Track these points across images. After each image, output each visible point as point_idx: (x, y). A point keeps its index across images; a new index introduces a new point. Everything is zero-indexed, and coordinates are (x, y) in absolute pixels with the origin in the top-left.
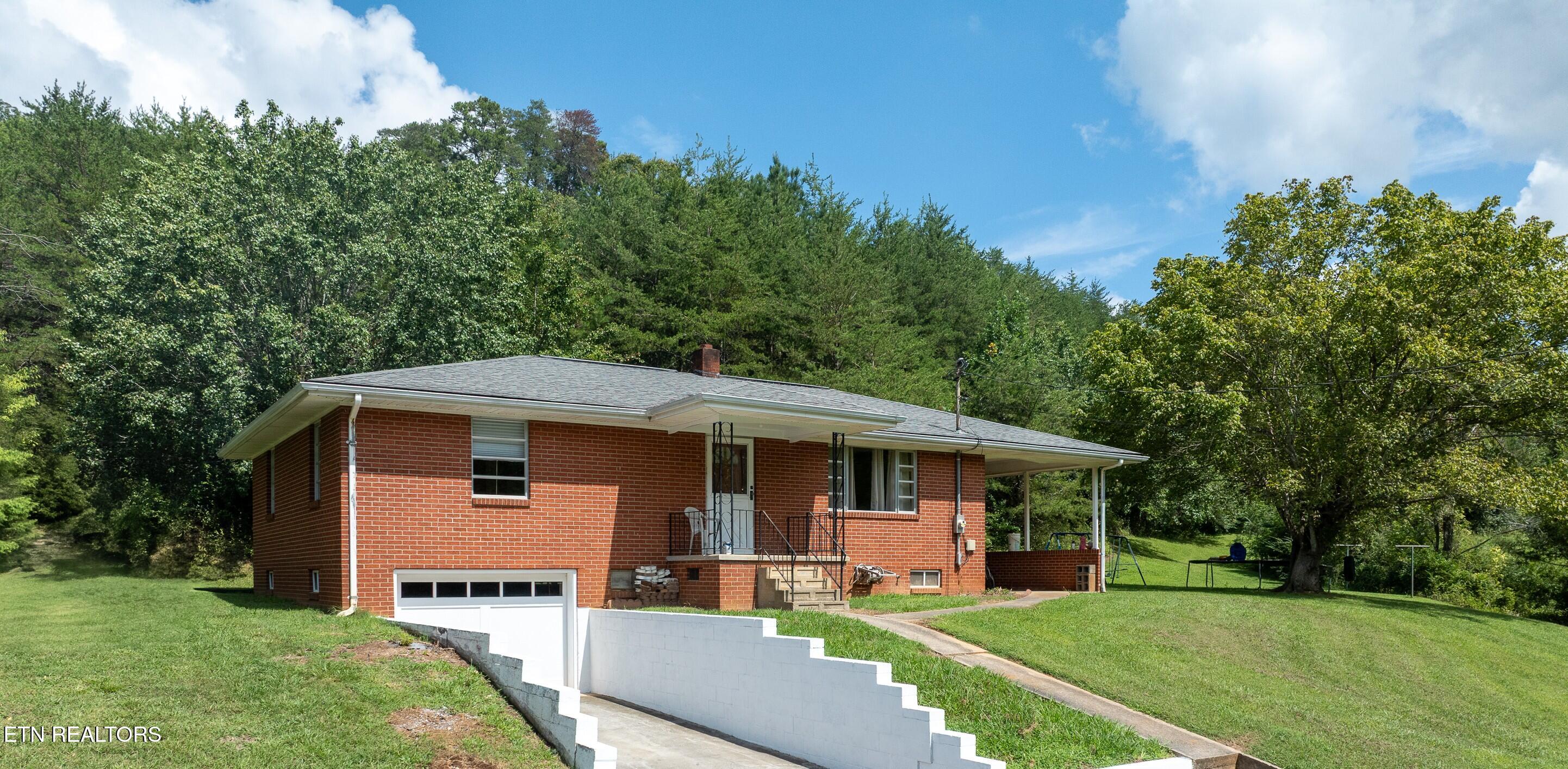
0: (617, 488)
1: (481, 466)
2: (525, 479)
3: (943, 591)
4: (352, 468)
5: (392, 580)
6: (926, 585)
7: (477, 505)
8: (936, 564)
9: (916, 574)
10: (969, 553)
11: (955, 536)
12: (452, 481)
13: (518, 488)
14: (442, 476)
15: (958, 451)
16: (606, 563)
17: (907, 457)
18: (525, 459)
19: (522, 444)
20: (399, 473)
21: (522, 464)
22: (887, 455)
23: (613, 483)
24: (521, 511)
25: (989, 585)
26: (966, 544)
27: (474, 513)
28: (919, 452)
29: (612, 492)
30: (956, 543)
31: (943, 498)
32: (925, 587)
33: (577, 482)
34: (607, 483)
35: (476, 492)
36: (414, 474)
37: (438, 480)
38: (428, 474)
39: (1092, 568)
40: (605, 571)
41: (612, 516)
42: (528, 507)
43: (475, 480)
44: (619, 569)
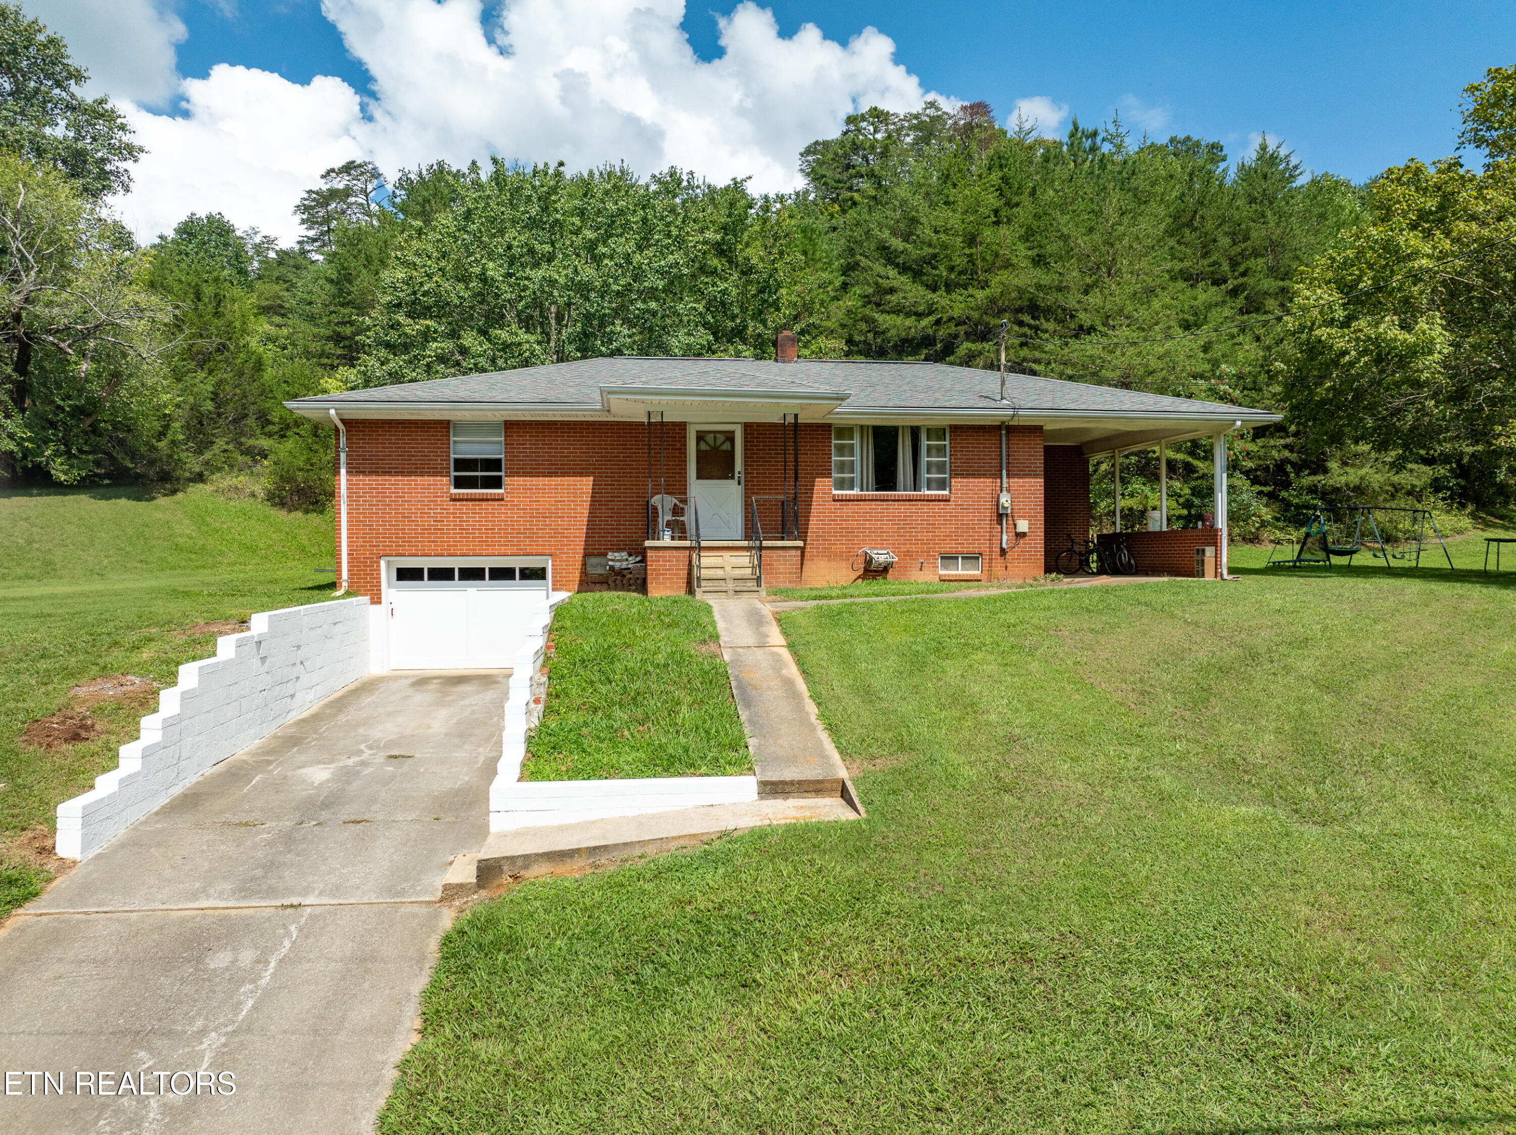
0: (592, 478)
1: (461, 464)
2: (502, 474)
3: (984, 577)
4: (343, 471)
5: (379, 566)
6: (961, 570)
7: (454, 499)
8: (974, 548)
9: (949, 558)
10: (1021, 535)
11: (1000, 517)
12: (432, 478)
13: (496, 483)
14: (422, 474)
15: (1003, 423)
16: (580, 550)
17: (937, 433)
18: (503, 456)
19: (500, 442)
20: (384, 473)
21: (500, 460)
22: (915, 432)
23: (587, 475)
24: (496, 503)
25: (1048, 570)
26: (1015, 525)
27: (452, 507)
28: (951, 426)
29: (586, 484)
30: (1001, 524)
31: (984, 476)
32: (960, 572)
33: (550, 475)
34: (581, 474)
35: (456, 487)
36: (397, 473)
37: (419, 479)
38: (410, 474)
39: (1209, 551)
40: (579, 557)
41: (587, 505)
42: (502, 500)
43: (456, 477)
44: (593, 555)
